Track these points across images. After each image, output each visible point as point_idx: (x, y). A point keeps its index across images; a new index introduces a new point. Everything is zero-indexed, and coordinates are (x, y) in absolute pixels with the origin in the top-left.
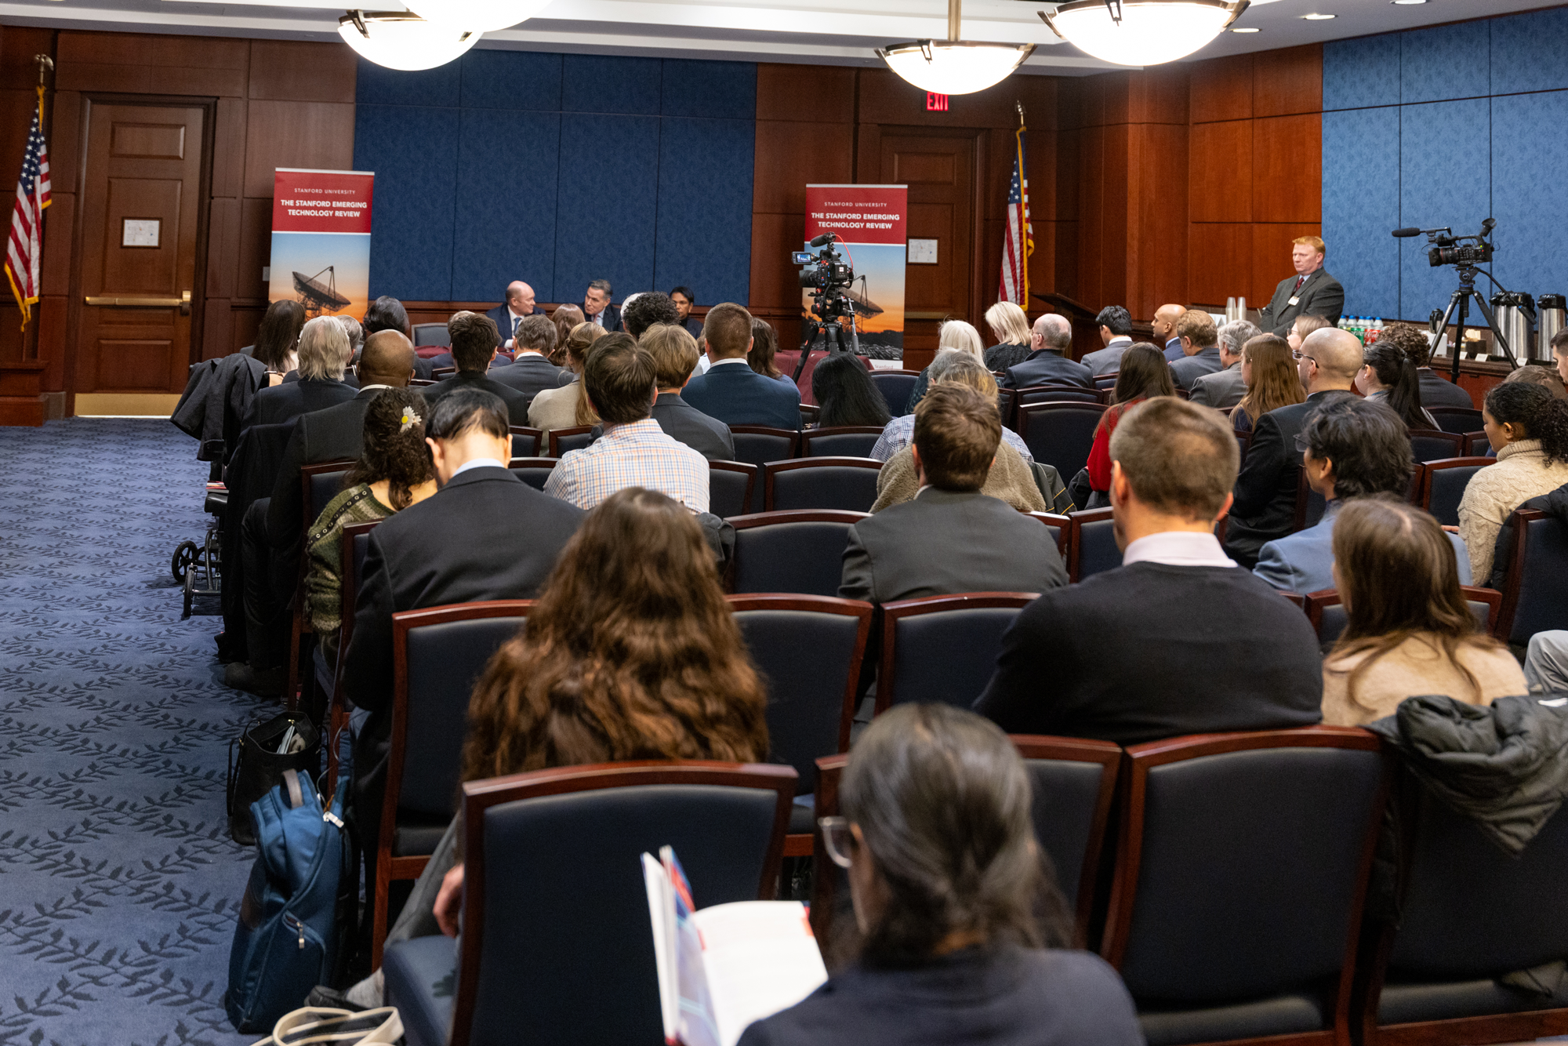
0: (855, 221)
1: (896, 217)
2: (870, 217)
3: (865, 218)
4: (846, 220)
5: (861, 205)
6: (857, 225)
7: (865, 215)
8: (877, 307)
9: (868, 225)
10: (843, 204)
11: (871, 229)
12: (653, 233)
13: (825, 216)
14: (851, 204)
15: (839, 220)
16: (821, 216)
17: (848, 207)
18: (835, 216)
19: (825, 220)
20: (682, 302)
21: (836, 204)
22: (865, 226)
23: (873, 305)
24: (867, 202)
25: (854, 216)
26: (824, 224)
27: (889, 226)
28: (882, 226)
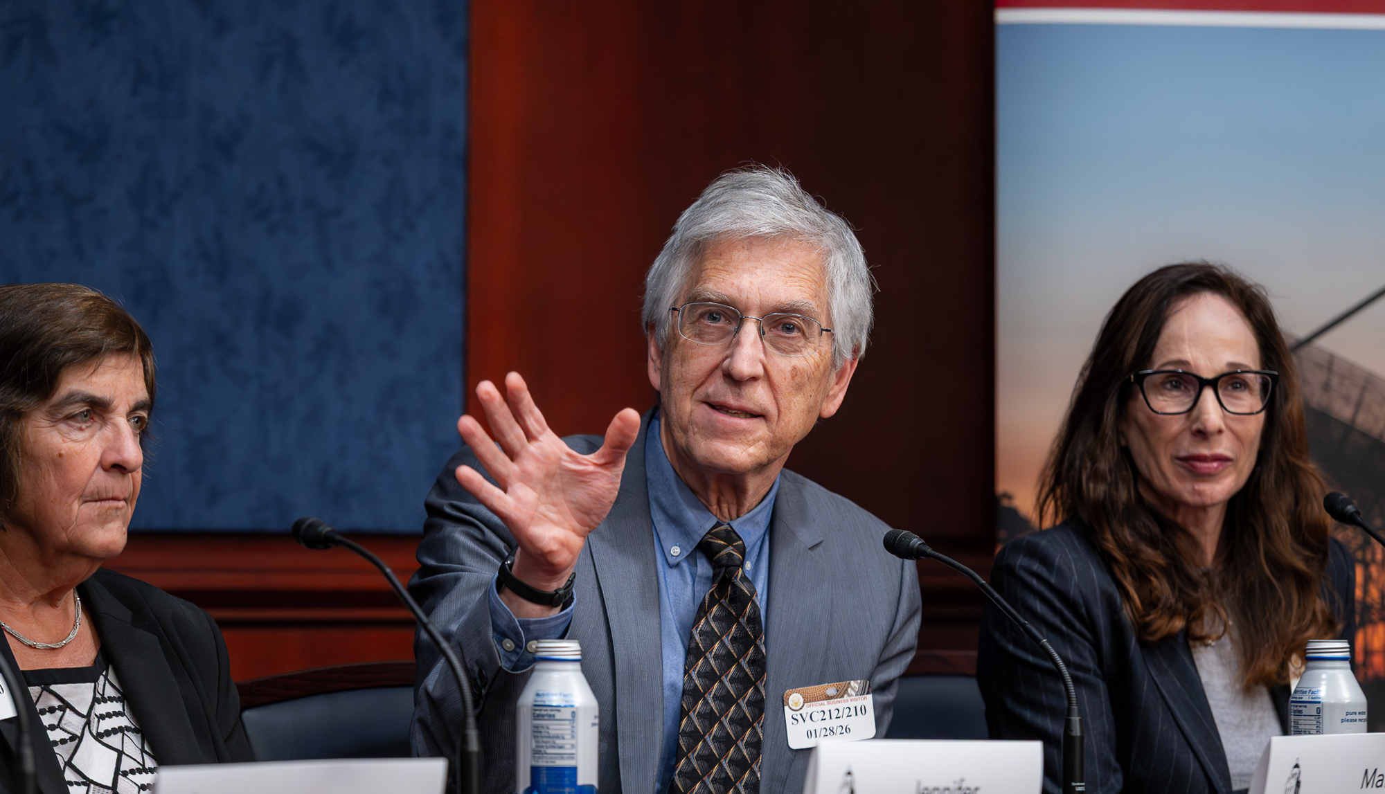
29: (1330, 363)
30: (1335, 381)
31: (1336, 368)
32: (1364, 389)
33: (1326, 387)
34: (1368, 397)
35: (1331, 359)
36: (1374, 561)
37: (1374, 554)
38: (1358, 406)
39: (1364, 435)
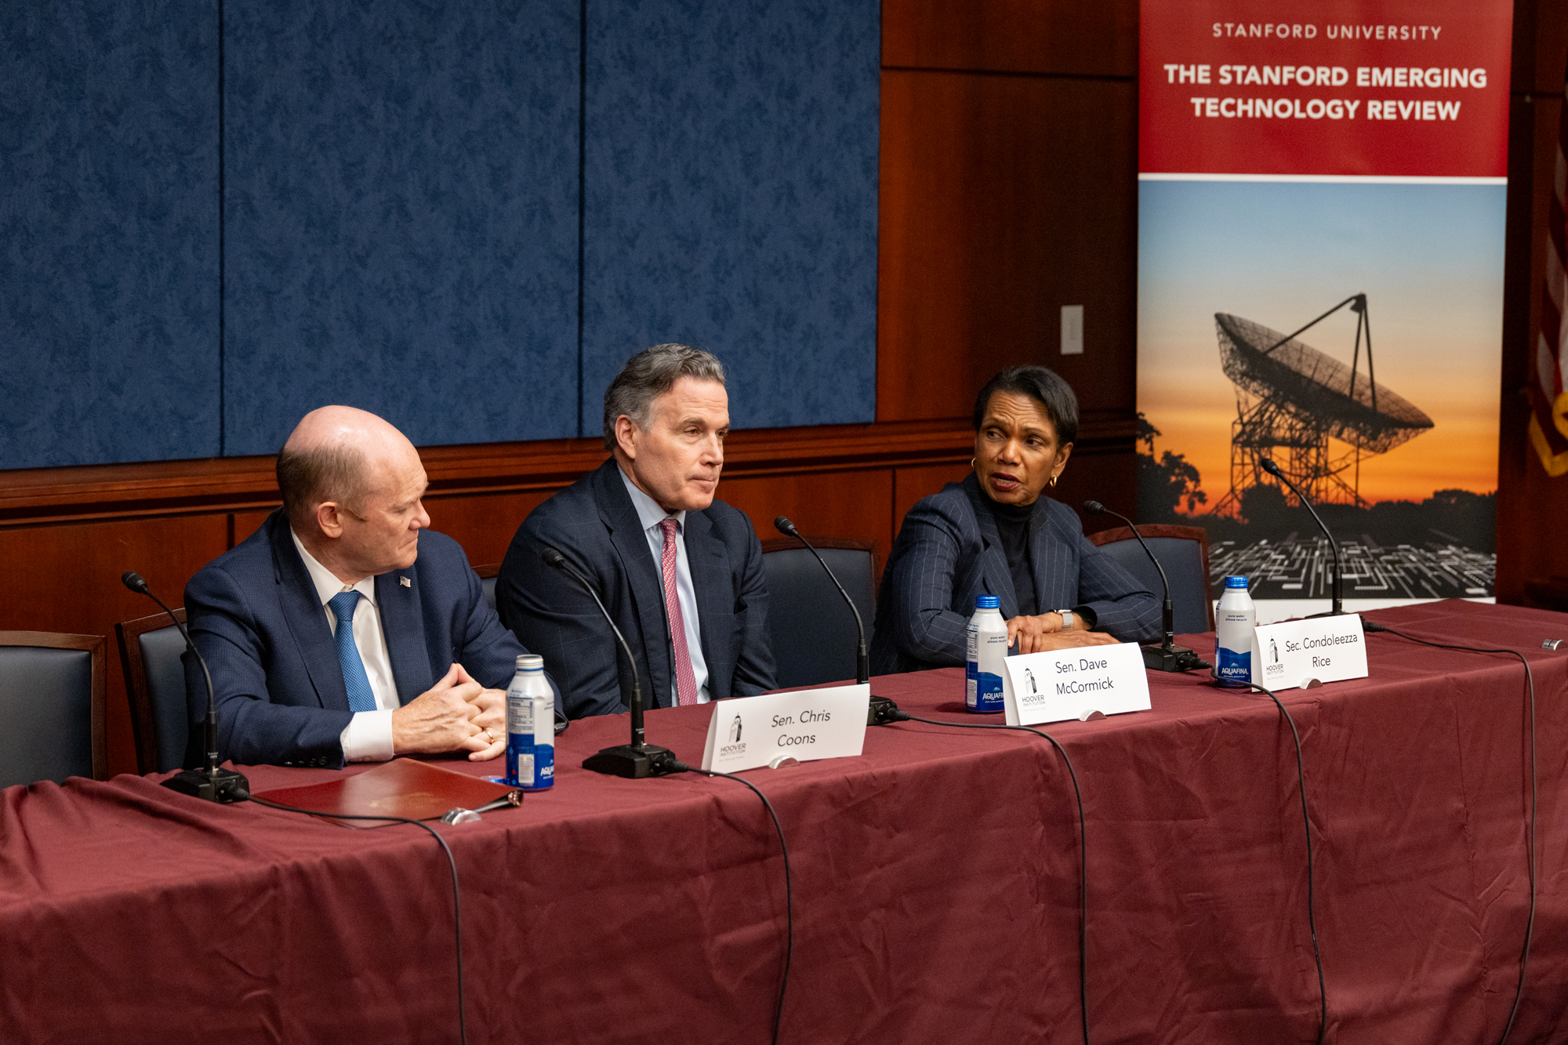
0: (1326, 93)
1: (1476, 78)
2: (1382, 77)
3: (1362, 80)
4: (1292, 90)
5: (1347, 32)
6: (1333, 110)
7: (1362, 73)
8: (1412, 410)
9: (1374, 109)
10: (1283, 31)
11: (1384, 123)
12: (574, 150)
13: (1215, 75)
14: (1311, 31)
15: (1270, 92)
16: (1201, 74)
17: (1302, 41)
18: (1253, 75)
19: (1214, 90)
20: (1029, 438)
21: (1255, 30)
22: (1362, 111)
23: (1398, 401)
24: (1370, 22)
25: (1322, 75)
26: (1212, 107)
27: (1450, 111)
28: (1426, 111)
29: (1302, 348)
30: (1304, 357)
31: (1304, 351)
32: (1318, 361)
33: (1300, 360)
34: (1320, 365)
35: (1302, 346)
36: (1322, 446)
37: (1322, 442)
38: (1315, 369)
39: (1318, 384)
